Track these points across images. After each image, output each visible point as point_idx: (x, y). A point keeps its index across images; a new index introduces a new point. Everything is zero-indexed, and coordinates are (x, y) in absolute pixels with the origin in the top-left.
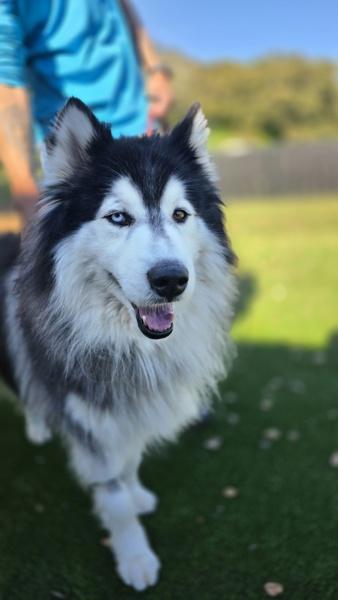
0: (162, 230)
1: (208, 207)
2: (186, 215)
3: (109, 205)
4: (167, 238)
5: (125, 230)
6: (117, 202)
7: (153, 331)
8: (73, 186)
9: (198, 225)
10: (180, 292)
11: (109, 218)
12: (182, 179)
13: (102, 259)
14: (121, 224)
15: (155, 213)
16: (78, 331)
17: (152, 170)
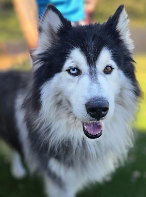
0: (96, 79)
1: (125, 64)
2: (112, 68)
3: (68, 64)
4: (99, 84)
5: (77, 78)
6: (73, 62)
7: (90, 134)
8: (50, 53)
9: (119, 74)
10: (104, 116)
11: (68, 71)
12: (110, 49)
13: (65, 94)
14: (75, 75)
15: (93, 69)
16: (54, 131)
17: (92, 44)
